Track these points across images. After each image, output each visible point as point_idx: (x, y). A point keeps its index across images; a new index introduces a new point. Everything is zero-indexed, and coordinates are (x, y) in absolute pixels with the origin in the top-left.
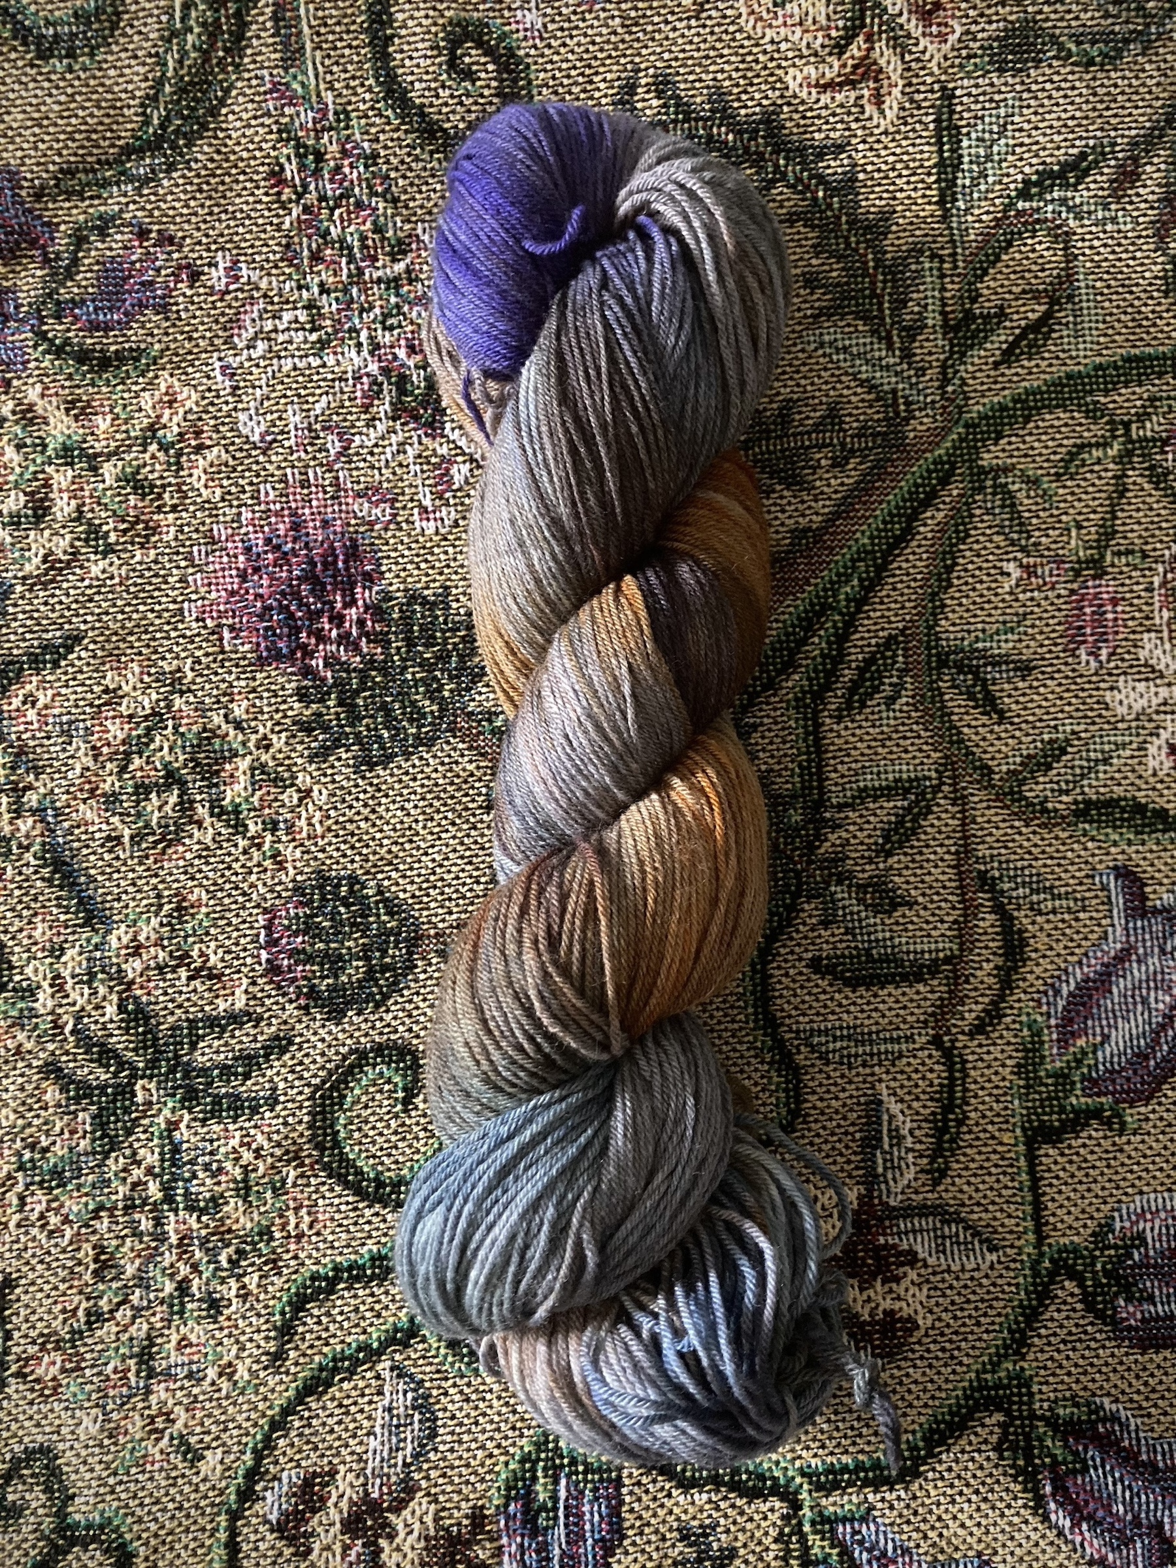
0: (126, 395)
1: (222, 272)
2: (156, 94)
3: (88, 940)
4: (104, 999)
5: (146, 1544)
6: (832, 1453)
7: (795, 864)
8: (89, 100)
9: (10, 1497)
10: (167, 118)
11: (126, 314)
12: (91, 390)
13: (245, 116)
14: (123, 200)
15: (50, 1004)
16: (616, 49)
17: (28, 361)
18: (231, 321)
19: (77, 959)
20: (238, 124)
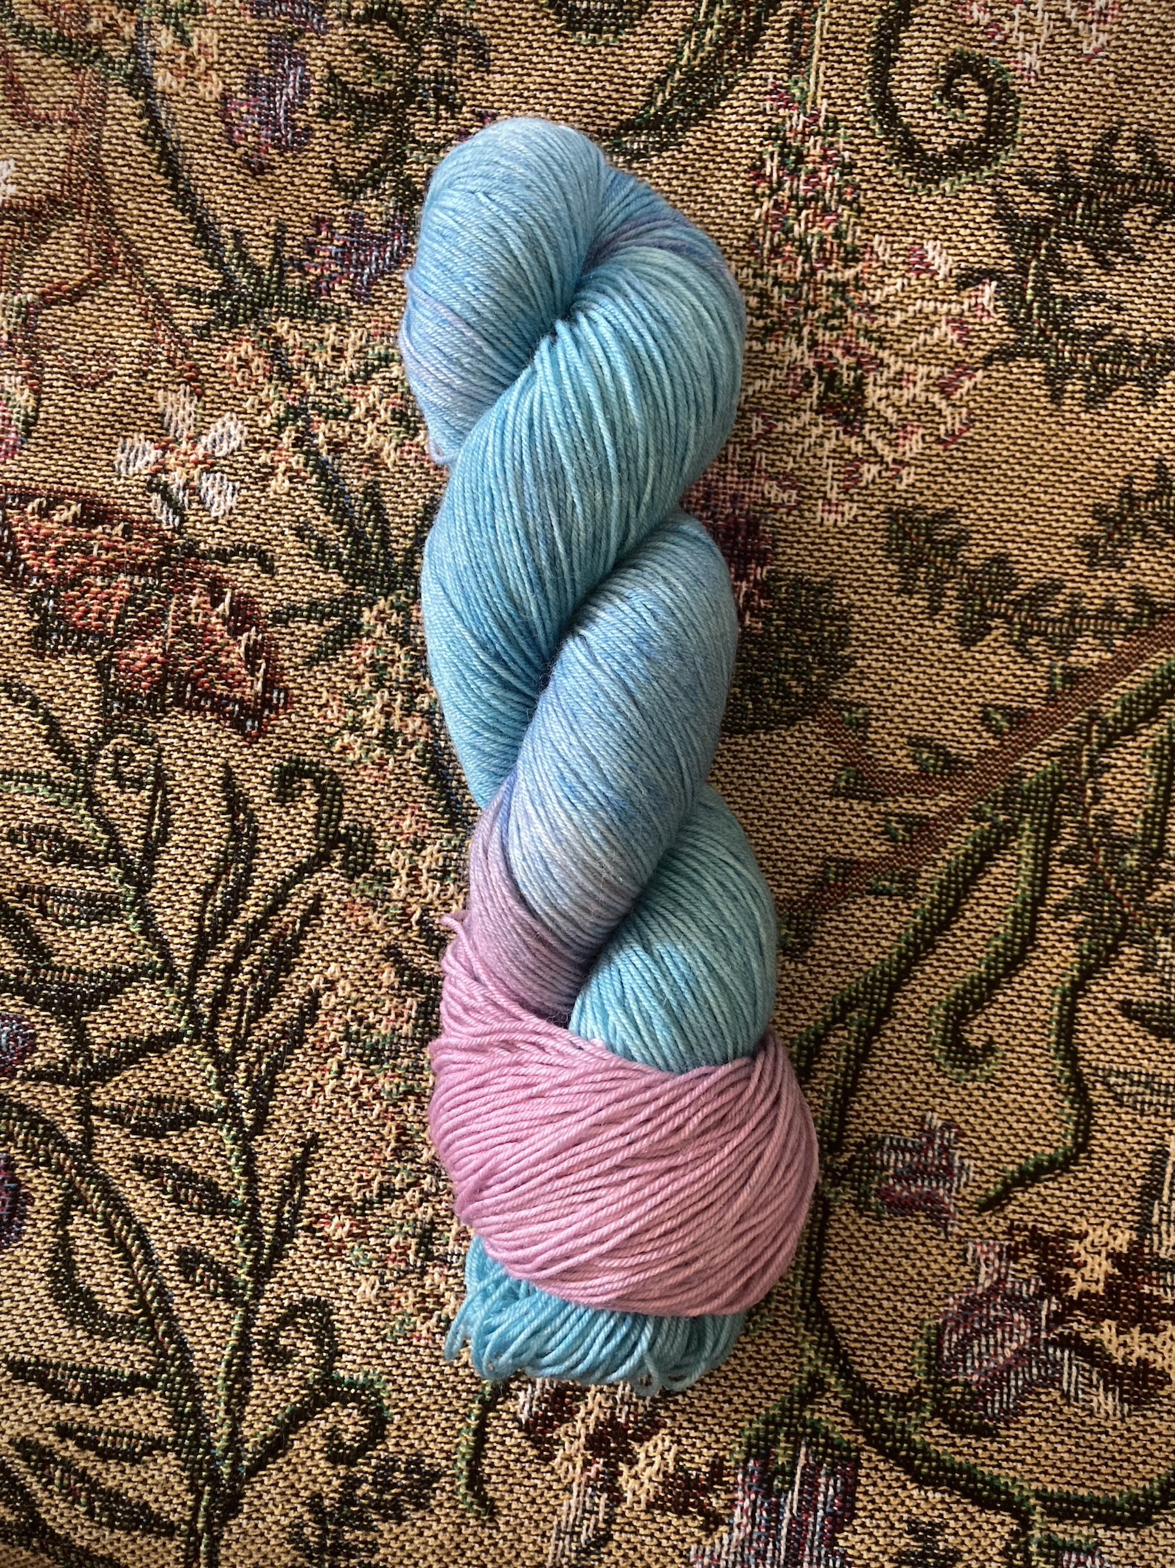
2: (665, 79)
3: (449, 841)
4: (452, 898)
5: (402, 1414)
6: (1068, 1483)
7: (1123, 906)
8: (604, 74)
9: (283, 1341)
10: (670, 103)
13: (741, 111)
15: (404, 891)
16: (1105, 101)
19: (436, 855)
20: (734, 118)
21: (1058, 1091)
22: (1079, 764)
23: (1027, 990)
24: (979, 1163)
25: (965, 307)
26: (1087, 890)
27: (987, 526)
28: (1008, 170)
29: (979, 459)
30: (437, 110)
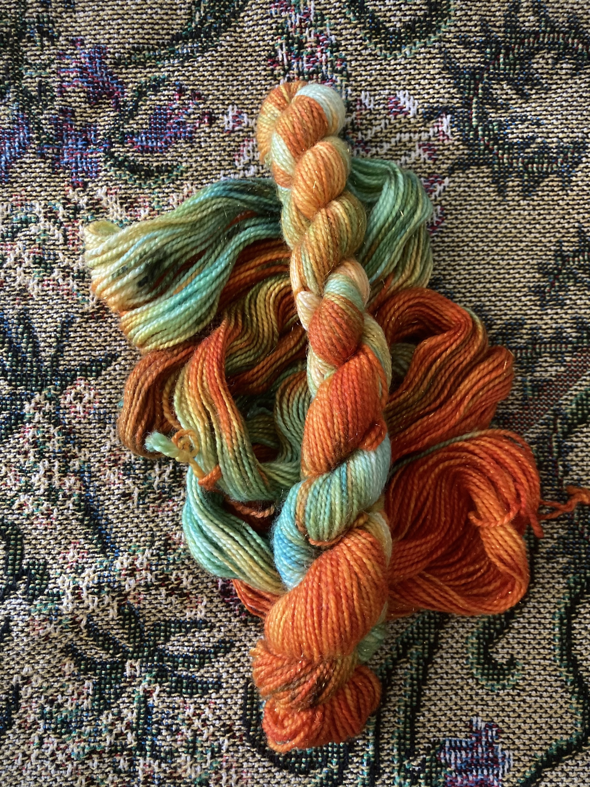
0: (161, 195)
1: (230, 118)
4: (108, 605)
10: (205, 18)
11: (166, 142)
12: (138, 191)
13: (255, 18)
14: (171, 69)
15: (71, 607)
17: (100, 171)
18: (234, 150)
19: (92, 576)
20: (251, 23)
21: (566, 692)
22: (550, 448)
23: (534, 617)
24: (516, 752)
25: (431, 134)
26: (568, 539)
27: (465, 288)
28: (448, 35)
29: (453, 241)
30: (41, 41)
